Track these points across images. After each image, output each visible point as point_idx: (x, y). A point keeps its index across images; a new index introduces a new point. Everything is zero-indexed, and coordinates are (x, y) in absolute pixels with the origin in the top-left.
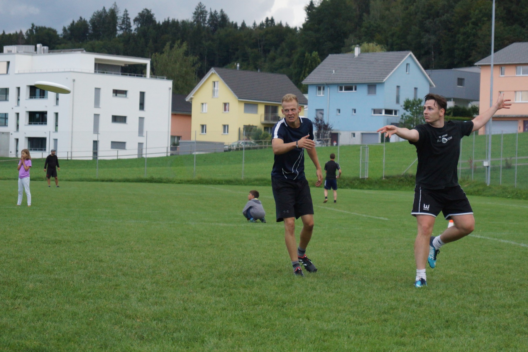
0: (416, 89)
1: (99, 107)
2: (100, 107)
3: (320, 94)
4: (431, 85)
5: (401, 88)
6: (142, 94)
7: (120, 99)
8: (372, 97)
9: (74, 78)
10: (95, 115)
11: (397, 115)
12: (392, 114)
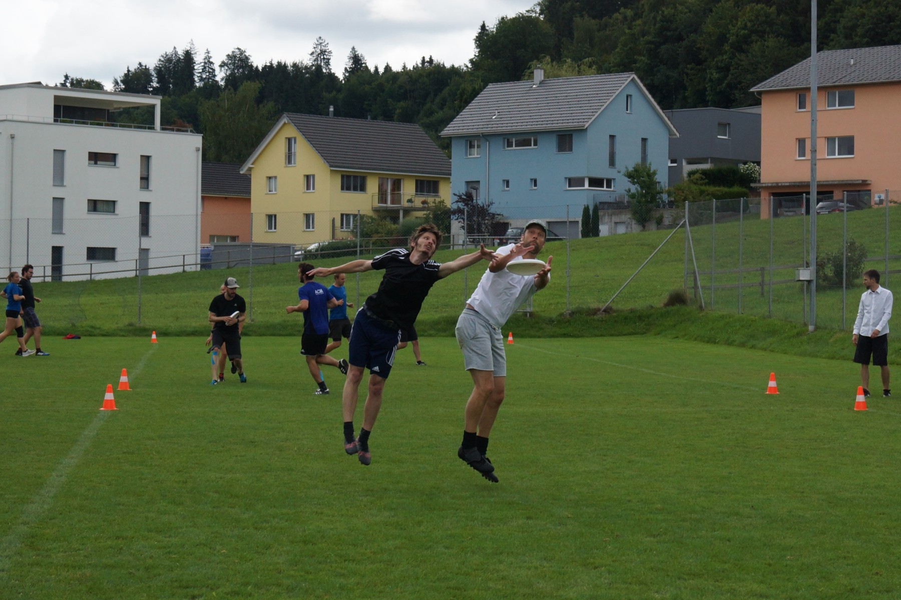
0: (644, 140)
1: (62, 185)
2: (65, 184)
3: (474, 155)
4: (671, 133)
5: (618, 140)
6: (146, 160)
7: (102, 171)
8: (565, 156)
9: (12, 133)
10: (54, 198)
11: (612, 189)
12: (603, 187)
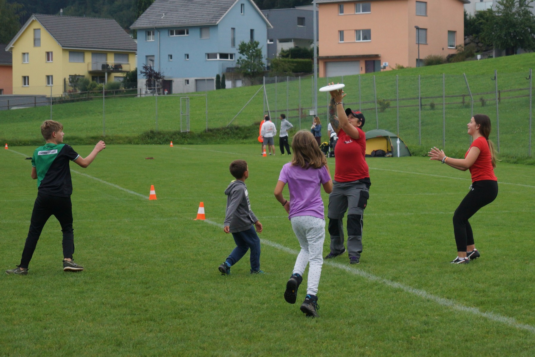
0: (252, 31)
3: (151, 39)
4: (268, 26)
5: (237, 30)
8: (205, 41)
11: (233, 59)
12: (228, 58)
